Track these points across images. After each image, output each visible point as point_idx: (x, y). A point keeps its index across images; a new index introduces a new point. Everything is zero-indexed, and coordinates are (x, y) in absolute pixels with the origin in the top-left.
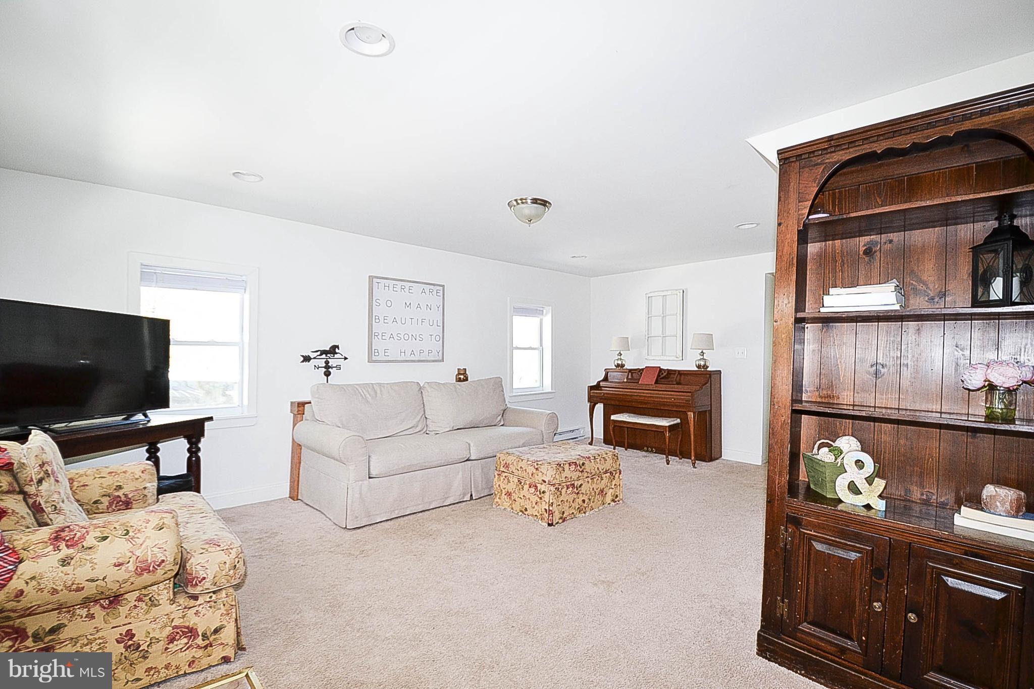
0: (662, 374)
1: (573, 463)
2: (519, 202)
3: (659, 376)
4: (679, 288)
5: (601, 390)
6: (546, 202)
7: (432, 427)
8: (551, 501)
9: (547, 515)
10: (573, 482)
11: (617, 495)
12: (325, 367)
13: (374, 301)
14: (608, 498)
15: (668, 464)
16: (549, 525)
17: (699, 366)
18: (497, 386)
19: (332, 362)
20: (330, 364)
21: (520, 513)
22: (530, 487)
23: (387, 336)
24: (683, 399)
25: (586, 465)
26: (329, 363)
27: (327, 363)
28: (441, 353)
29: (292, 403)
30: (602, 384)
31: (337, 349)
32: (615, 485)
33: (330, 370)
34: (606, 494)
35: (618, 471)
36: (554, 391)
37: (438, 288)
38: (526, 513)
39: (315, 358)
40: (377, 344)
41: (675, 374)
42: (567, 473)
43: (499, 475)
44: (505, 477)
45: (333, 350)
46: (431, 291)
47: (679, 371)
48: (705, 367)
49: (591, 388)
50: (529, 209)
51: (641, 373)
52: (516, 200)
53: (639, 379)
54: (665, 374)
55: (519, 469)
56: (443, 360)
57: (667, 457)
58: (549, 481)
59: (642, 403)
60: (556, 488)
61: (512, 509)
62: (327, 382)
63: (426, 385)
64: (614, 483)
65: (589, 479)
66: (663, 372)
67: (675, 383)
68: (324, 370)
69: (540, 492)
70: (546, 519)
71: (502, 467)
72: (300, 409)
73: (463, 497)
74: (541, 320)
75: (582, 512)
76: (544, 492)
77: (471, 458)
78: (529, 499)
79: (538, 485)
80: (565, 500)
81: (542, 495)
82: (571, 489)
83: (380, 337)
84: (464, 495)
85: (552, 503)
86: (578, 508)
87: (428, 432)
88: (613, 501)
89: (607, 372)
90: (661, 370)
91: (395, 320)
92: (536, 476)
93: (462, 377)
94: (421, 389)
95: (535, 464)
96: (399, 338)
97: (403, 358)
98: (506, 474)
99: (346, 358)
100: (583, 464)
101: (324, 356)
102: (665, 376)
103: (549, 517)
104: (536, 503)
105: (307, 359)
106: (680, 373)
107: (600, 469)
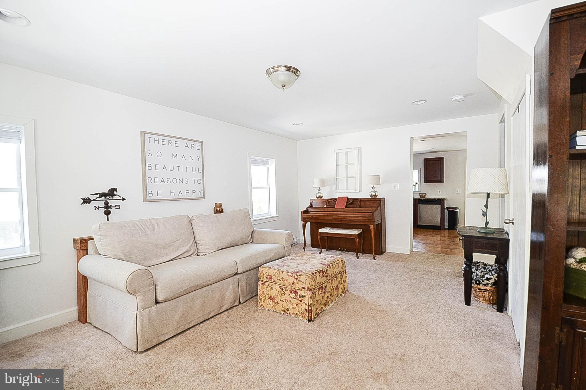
0: (349, 201)
1: (321, 271)
2: (276, 69)
3: (347, 203)
4: (357, 147)
5: (309, 213)
6: (297, 70)
7: (201, 249)
8: (310, 303)
9: (307, 314)
10: (322, 285)
11: (345, 288)
12: (105, 207)
13: (146, 152)
14: (340, 291)
15: (358, 258)
16: (309, 321)
17: (372, 196)
18: (247, 215)
19: (111, 203)
20: (109, 205)
21: (283, 313)
22: (291, 292)
23: (159, 180)
24: (366, 217)
25: (328, 271)
26: (108, 203)
27: (106, 204)
28: (202, 192)
29: (75, 240)
30: (310, 209)
31: (115, 192)
32: (344, 281)
33: (110, 209)
34: (339, 288)
35: (344, 271)
36: (278, 215)
37: (198, 143)
38: (288, 312)
39: (94, 200)
40: (150, 186)
41: (358, 201)
42: (319, 280)
43: (262, 284)
44: (268, 285)
45: (112, 193)
46: (192, 145)
47: (360, 199)
48: (376, 196)
49: (304, 212)
50: (283, 76)
51: (335, 201)
52: (273, 68)
53: (335, 206)
54: (351, 201)
55: (281, 280)
56: (204, 198)
57: (357, 254)
58: (307, 288)
59: (338, 220)
60: (312, 292)
61: (275, 309)
62: (108, 220)
63: (194, 218)
64: (343, 280)
65: (330, 281)
66: (350, 200)
67: (359, 207)
68: (104, 210)
69: (300, 296)
70: (306, 317)
71: (265, 278)
72: (83, 245)
73: (234, 303)
74: (268, 169)
75: (327, 305)
76: (303, 296)
77: (239, 272)
78: (290, 301)
79: (298, 291)
80: (318, 300)
81: (302, 298)
82: (321, 290)
83: (153, 181)
84: (235, 301)
85: (311, 304)
86: (325, 303)
87: (198, 254)
88: (343, 292)
89: (312, 201)
90: (348, 199)
91: (165, 168)
92: (296, 284)
93: (219, 210)
94: (190, 221)
95: (295, 275)
96: (169, 182)
97: (173, 197)
98: (269, 283)
99: (123, 199)
100: (327, 270)
101: (103, 198)
102: (351, 203)
103: (309, 315)
104: (297, 305)
105: (87, 201)
106: (361, 200)
107: (336, 272)
